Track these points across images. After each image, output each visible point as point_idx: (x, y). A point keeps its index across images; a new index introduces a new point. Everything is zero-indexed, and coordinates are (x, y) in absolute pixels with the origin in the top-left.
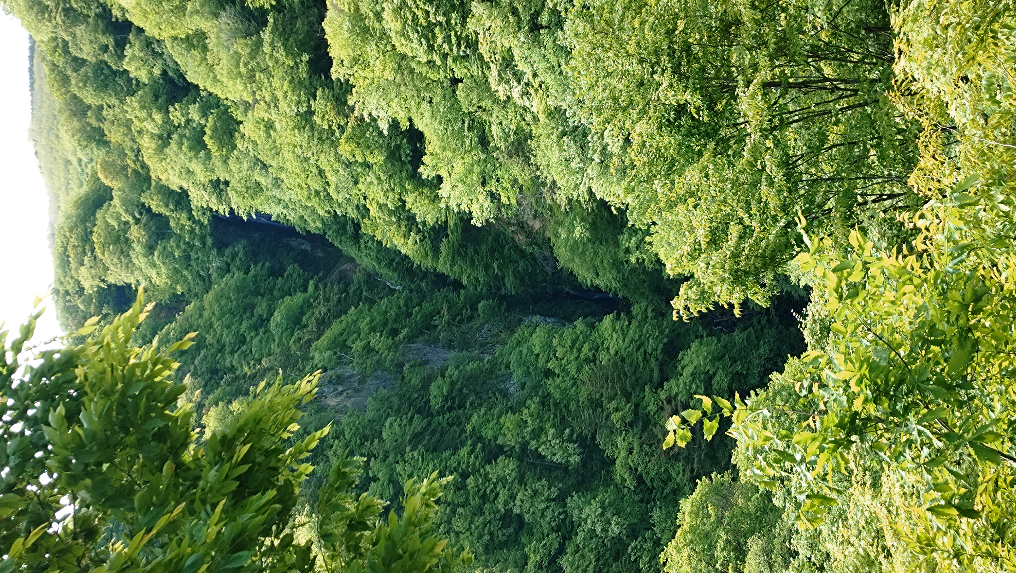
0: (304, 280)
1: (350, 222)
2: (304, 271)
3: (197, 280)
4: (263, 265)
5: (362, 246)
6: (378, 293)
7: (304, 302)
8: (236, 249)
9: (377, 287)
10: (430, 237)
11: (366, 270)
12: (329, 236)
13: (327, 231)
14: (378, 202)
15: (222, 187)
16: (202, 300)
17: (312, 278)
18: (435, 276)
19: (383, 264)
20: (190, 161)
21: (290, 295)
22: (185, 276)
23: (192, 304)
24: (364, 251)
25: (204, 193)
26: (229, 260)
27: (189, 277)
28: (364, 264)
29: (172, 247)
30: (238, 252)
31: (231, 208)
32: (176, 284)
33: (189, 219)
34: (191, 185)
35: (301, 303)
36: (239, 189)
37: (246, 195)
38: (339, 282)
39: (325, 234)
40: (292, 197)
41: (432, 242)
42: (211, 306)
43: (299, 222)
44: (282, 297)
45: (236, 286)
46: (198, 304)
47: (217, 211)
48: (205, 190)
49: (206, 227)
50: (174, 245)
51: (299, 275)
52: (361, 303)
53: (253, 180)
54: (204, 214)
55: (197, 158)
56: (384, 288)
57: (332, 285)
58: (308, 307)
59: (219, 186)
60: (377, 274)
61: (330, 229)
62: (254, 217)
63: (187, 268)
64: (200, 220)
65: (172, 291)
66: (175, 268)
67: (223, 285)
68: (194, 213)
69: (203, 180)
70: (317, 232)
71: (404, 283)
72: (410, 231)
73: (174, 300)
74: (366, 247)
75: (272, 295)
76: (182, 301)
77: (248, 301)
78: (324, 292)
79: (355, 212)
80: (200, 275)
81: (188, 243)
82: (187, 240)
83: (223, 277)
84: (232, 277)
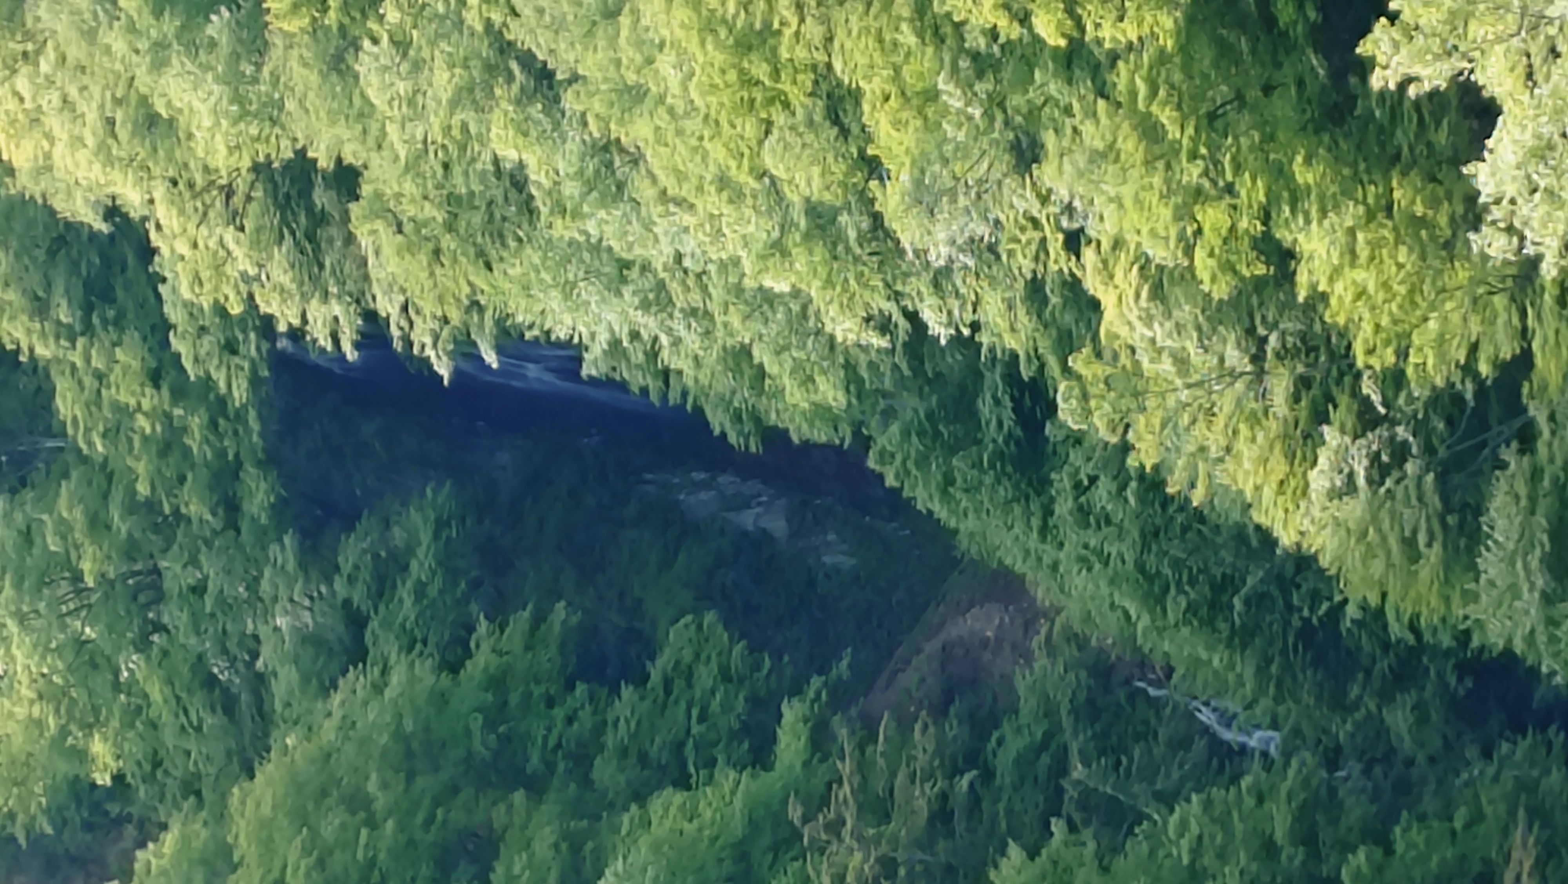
0: (755, 702)
1: (994, 378)
2: (754, 649)
3: (197, 706)
4: (539, 619)
5: (1064, 507)
6: (1150, 774)
7: (753, 824)
8: (398, 535)
9: (1147, 735)
10: (1429, 450)
11: (1081, 643)
12: (885, 457)
13: (873, 427)
14: (1144, 263)
15: (321, 197)
16: (221, 816)
17: (796, 690)
18: (1463, 668)
19: (1175, 606)
20: (159, 65)
21: (683, 783)
22: (130, 688)
23: (170, 840)
24: (1073, 537)
25: (230, 235)
26: (358, 596)
27: (156, 692)
28: (1073, 611)
29: (64, 530)
30: (410, 550)
31: (370, 316)
32: (88, 728)
33: (155, 378)
34: (160, 192)
35: (737, 827)
36: (409, 210)
37: (448, 242)
38: (940, 712)
39: (863, 443)
40: (689, 245)
41: (1441, 479)
42: (267, 845)
43: (725, 383)
44: (640, 797)
45: (399, 735)
46: (201, 834)
47: (297, 334)
48: (235, 218)
49: (240, 416)
50: (78, 516)
51: (725, 675)
52: (1057, 827)
53: (485, 162)
54: (230, 348)
55: (192, 48)
56: (1183, 743)
57: (905, 725)
58: (777, 849)
59: (306, 192)
60: (1143, 664)
61: (889, 414)
62: (491, 358)
63: (142, 645)
64: (208, 382)
65: (64, 768)
66: (81, 643)
67: (329, 731)
68: (177, 344)
69: (221, 160)
70: (821, 435)
71: (1289, 710)
72: (1321, 417)
73: (75, 817)
74: (1083, 513)
75: (586, 782)
76: (121, 821)
77: (458, 817)
78: (863, 767)
79: (1024, 320)
80: (211, 681)
81: (151, 506)
82: (143, 489)
83: (328, 687)
84: (378, 689)
